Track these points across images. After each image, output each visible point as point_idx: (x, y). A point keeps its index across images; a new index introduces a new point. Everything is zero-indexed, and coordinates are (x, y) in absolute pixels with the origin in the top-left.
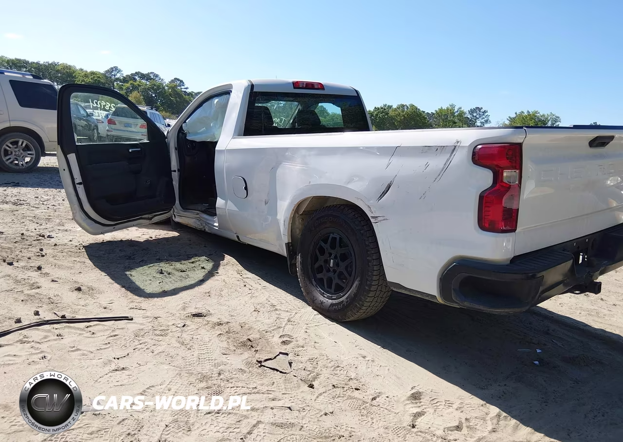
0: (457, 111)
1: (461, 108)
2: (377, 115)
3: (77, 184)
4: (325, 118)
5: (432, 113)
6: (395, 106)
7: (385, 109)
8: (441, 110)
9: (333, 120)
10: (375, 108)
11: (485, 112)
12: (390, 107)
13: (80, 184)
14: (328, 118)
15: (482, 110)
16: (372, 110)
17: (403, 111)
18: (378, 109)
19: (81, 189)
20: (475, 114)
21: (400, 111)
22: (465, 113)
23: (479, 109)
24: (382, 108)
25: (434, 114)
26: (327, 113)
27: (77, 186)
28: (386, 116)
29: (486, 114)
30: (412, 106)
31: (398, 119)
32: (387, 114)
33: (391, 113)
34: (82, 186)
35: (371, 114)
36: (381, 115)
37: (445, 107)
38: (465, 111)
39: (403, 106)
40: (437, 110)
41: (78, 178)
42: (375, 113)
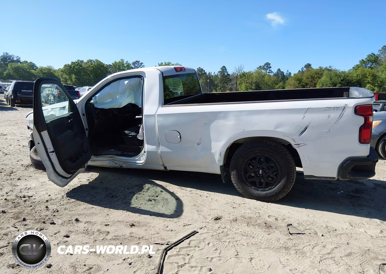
0: (126, 64)
1: (128, 62)
2: (74, 67)
3: (50, 152)
4: (35, 70)
5: (109, 65)
6: (85, 61)
7: (79, 63)
8: (116, 62)
9: (42, 72)
10: (72, 62)
11: (142, 63)
12: (82, 62)
13: (53, 152)
14: (37, 70)
15: (140, 63)
16: (70, 64)
17: (92, 64)
18: (74, 63)
19: (54, 157)
20: (136, 65)
21: (89, 64)
22: (130, 65)
23: (137, 62)
24: (77, 62)
25: (111, 65)
26: (36, 67)
27: (50, 154)
28: (81, 68)
29: (143, 65)
30: (97, 60)
31: (90, 69)
32: (81, 66)
33: (83, 65)
34: (54, 154)
35: (70, 66)
36: (77, 67)
37: (117, 61)
38: (130, 63)
39: (91, 61)
40: (113, 63)
41: (50, 148)
42: (73, 66)
